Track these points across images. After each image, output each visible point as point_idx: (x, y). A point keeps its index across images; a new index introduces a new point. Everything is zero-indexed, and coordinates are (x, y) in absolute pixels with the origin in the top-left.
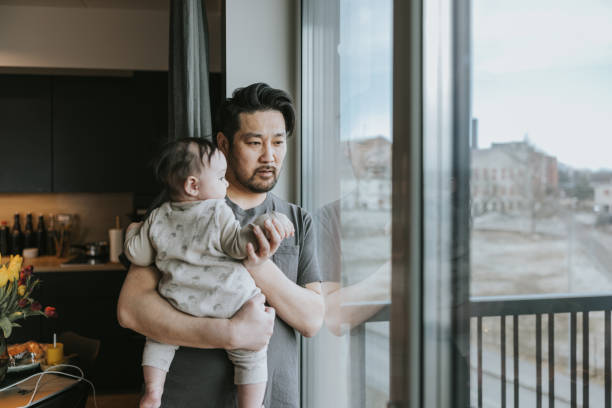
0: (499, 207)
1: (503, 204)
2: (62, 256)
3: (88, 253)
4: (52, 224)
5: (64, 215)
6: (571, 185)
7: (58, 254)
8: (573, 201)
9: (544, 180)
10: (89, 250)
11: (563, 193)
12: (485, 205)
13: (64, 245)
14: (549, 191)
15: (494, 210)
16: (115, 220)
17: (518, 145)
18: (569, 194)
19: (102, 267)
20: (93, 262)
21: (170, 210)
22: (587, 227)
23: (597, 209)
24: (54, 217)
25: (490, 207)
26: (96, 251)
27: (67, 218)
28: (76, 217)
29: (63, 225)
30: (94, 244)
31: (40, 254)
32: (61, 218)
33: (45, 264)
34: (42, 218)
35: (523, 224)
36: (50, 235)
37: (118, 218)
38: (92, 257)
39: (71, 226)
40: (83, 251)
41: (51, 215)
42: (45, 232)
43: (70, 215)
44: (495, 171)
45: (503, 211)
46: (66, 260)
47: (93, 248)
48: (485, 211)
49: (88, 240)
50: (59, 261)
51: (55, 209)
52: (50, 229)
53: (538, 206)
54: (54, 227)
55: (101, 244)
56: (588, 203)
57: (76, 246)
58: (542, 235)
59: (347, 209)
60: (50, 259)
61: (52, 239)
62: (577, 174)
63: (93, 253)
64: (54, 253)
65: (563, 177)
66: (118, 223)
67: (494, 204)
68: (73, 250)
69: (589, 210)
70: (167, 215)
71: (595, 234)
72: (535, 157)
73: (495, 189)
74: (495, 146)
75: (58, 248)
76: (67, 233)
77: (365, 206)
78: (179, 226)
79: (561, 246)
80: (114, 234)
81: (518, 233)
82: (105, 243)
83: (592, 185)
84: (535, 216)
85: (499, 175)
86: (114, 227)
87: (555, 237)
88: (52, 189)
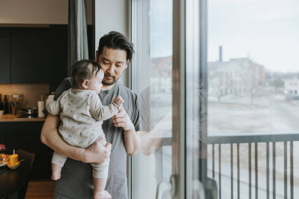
0: (233, 91)
1: (236, 90)
2: (15, 114)
3: (28, 113)
4: (10, 99)
5: (16, 94)
6: (272, 80)
7: (13, 113)
8: (273, 88)
9: (258, 77)
10: (28, 111)
11: (267, 84)
12: (226, 90)
13: (16, 109)
14: (260, 83)
15: (231, 93)
16: (41, 97)
17: (244, 59)
18: (271, 84)
19: (34, 119)
20: (30, 117)
21: (70, 93)
22: (281, 101)
23: (286, 92)
24: (11, 95)
25: (229, 91)
26: (31, 112)
27: (18, 96)
28: (22, 96)
29: (16, 99)
30: (30, 109)
31: (5, 113)
32: (15, 96)
33: (7, 118)
34: (5, 96)
35: (247, 100)
36: (9, 104)
37: (42, 96)
38: (29, 115)
39: (19, 100)
40: (25, 112)
41: (10, 94)
42: (7, 103)
43: (19, 95)
44: (231, 73)
45: (236, 94)
46: (17, 116)
47: (30, 110)
48: (226, 93)
49: (27, 106)
50: (14, 116)
51: (12, 91)
52: (9, 101)
53: (254, 91)
54: (11, 100)
55: (34, 108)
56: (281, 89)
57: (22, 110)
58: (257, 106)
59: (154, 92)
60: (9, 116)
61: (10, 105)
62: (275, 74)
63: (30, 113)
64: (11, 113)
65: (268, 76)
66: (42, 98)
67: (231, 90)
68: (20, 111)
69: (282, 93)
70: (69, 94)
71: (285, 106)
72: (252, 65)
73: (232, 82)
74: (232, 60)
75: (14, 110)
76: (18, 103)
77: (164, 91)
78: (72, 101)
79: (266, 111)
80: (40, 104)
81: (244, 105)
82: (36, 108)
83: (283, 80)
84: (252, 96)
85: (234, 74)
86: (40, 100)
87: (263, 107)
88: (11, 82)
